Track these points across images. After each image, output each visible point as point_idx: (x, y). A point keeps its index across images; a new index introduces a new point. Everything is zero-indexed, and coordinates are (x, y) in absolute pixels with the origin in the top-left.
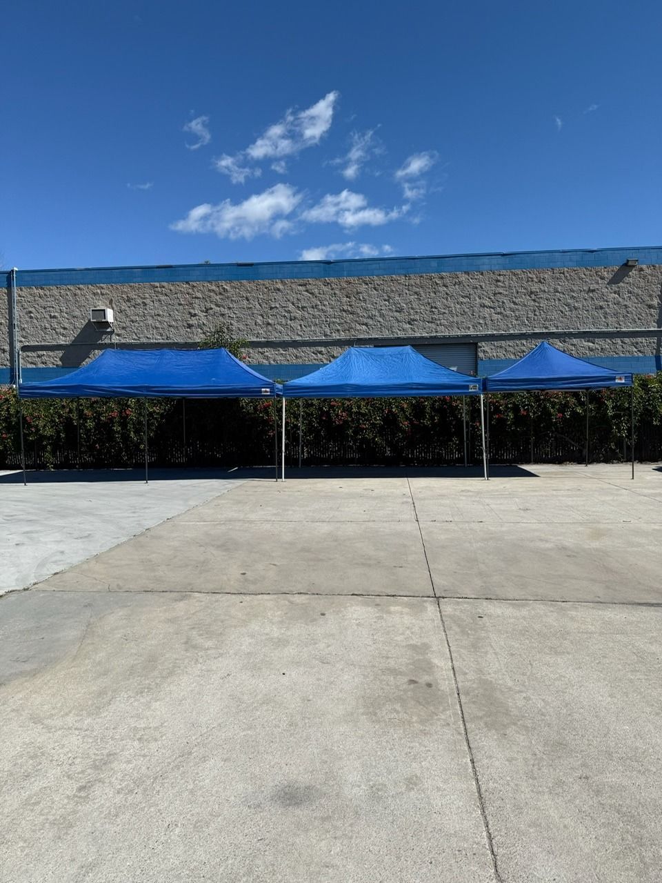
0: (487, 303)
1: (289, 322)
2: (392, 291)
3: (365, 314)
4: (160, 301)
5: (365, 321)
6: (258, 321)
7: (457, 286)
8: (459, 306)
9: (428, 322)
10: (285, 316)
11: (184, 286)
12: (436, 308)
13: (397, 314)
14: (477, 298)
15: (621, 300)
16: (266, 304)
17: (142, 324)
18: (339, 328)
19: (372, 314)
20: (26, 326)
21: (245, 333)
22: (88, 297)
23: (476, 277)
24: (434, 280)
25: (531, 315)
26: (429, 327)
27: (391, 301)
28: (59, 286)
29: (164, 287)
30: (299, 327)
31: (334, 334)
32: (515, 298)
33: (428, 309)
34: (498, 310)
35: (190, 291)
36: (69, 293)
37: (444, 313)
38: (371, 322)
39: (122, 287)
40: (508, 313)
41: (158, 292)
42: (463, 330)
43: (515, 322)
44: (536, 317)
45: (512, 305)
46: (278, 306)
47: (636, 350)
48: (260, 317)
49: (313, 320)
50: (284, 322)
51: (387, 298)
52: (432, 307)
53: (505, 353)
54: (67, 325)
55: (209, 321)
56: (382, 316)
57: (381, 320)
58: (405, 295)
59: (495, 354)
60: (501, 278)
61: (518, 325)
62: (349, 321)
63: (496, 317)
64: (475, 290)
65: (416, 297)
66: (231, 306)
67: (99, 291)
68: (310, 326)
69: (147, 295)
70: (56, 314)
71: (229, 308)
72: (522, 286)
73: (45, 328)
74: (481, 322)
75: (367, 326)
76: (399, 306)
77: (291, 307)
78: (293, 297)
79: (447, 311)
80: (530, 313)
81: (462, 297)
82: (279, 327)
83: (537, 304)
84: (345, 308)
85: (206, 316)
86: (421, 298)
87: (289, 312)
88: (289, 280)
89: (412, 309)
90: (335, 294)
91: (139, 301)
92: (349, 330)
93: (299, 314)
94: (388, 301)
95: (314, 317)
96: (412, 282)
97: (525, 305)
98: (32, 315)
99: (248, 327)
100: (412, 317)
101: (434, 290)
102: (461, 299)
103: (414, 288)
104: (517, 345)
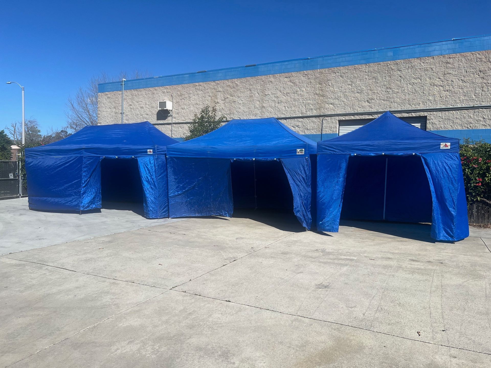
0: (437, 82)
1: (277, 105)
2: (355, 77)
3: (333, 97)
4: (198, 94)
5: (332, 101)
6: (256, 105)
7: (410, 70)
8: (411, 86)
9: (384, 100)
10: (274, 101)
11: (213, 84)
12: (391, 89)
13: (357, 95)
14: (427, 79)
16: (262, 92)
17: (187, 110)
18: (312, 107)
19: (338, 96)
20: (128, 114)
21: (248, 113)
22: (159, 94)
23: (427, 61)
24: (389, 66)
25: (479, 90)
26: (384, 105)
27: (353, 85)
28: (145, 89)
29: (201, 85)
30: (284, 108)
31: (308, 113)
32: (464, 77)
33: (384, 90)
34: (447, 88)
35: (216, 87)
36: (150, 93)
37: (398, 92)
38: (336, 102)
39: (177, 87)
40: (456, 90)
41: (198, 89)
42: (413, 106)
43: (462, 97)
44: (483, 93)
45: (461, 83)
46: (270, 93)
48: (258, 103)
49: (294, 102)
50: (273, 105)
51: (350, 83)
52: (387, 88)
53: (452, 124)
54: (148, 112)
55: (225, 106)
56: (346, 96)
57: (345, 101)
58: (365, 80)
59: (442, 126)
60: (451, 61)
61: (466, 100)
62: (319, 102)
63: (444, 93)
64: (426, 72)
65: (374, 81)
66: (240, 95)
67: (165, 90)
68: (291, 107)
69: (191, 92)
70: (143, 106)
71: (239, 97)
72: (470, 67)
73: (138, 115)
74: (431, 98)
75: (334, 105)
76: (359, 88)
77: (279, 94)
78: (281, 87)
79: (400, 91)
80: (478, 89)
81: (414, 79)
82: (270, 109)
83: (485, 81)
84: (317, 92)
86: (378, 82)
87: (277, 97)
88: (278, 74)
89: (371, 90)
90: (310, 82)
91: (186, 96)
92: (319, 109)
93: (284, 98)
94: (351, 85)
95: (295, 100)
96: (371, 69)
97: (473, 83)
98: (131, 107)
99: (250, 109)
100: (370, 97)
101: (389, 74)
102: (413, 81)
103: (373, 73)
104: (465, 118)
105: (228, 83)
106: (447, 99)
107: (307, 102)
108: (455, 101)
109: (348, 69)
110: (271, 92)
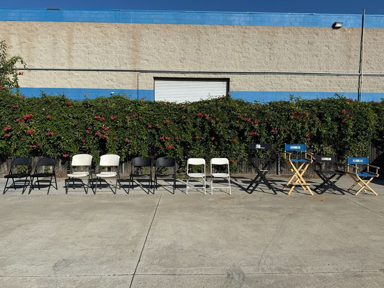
0: (237, 48)
1: (87, 55)
2: (168, 36)
3: (147, 53)
5: (147, 58)
6: (62, 54)
7: (215, 35)
8: (216, 50)
9: (194, 61)
10: (84, 51)
11: (3, 24)
12: (200, 51)
13: (171, 53)
14: (230, 45)
15: (330, 51)
16: (69, 40)
18: (126, 61)
19: (152, 53)
23: (229, 29)
24: (198, 30)
25: (267, 59)
26: (195, 65)
27: (166, 43)
30: (95, 60)
31: (122, 66)
32: (257, 46)
34: (245, 55)
35: (8, 28)
37: (206, 55)
38: (151, 58)
40: (251, 57)
42: (219, 68)
43: (256, 64)
44: (271, 61)
45: (255, 51)
46: (78, 42)
47: (339, 88)
48: (64, 51)
49: (106, 55)
50: (83, 56)
51: (164, 41)
52: (197, 50)
53: (248, 87)
56: (160, 54)
57: (159, 58)
58: (177, 39)
59: (242, 88)
60: (247, 31)
61: (259, 66)
62: (134, 57)
63: (242, 59)
64: (229, 39)
65: (185, 41)
66: (40, 41)
68: (104, 60)
71: (39, 43)
72: (261, 38)
74: (232, 63)
75: (148, 61)
76: (172, 47)
77: (89, 44)
78: (91, 37)
79: (208, 54)
81: (219, 43)
82: (79, 59)
83: (272, 52)
84: (131, 47)
85: (20, 48)
86: (189, 42)
87: (87, 47)
88: (87, 23)
89: (182, 50)
90: (123, 35)
92: (134, 64)
93: (94, 49)
94: (164, 43)
95: (107, 52)
96: (182, 30)
97: (264, 52)
99: (54, 58)
100: (182, 56)
101: (198, 37)
102: (218, 45)
103: (184, 34)
104: (258, 81)
105: (24, 25)
106: (245, 65)
107: (120, 55)
108: (251, 66)
109: (161, 27)
110: (80, 41)
